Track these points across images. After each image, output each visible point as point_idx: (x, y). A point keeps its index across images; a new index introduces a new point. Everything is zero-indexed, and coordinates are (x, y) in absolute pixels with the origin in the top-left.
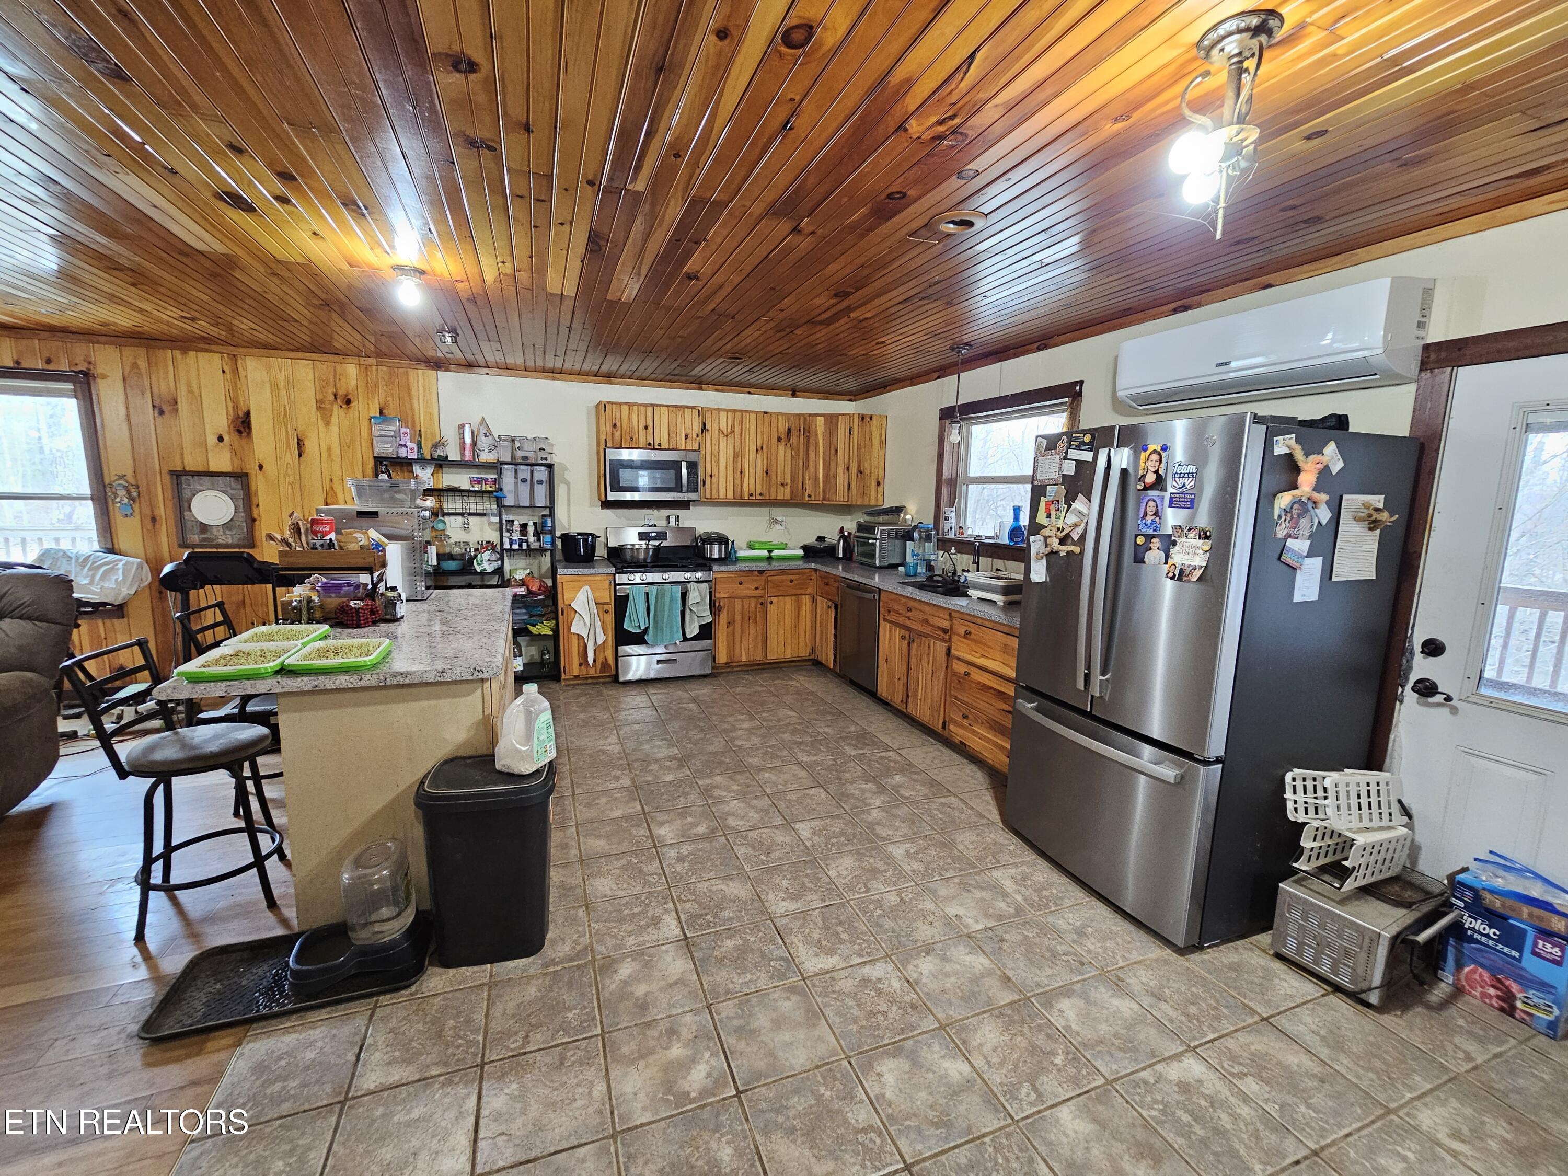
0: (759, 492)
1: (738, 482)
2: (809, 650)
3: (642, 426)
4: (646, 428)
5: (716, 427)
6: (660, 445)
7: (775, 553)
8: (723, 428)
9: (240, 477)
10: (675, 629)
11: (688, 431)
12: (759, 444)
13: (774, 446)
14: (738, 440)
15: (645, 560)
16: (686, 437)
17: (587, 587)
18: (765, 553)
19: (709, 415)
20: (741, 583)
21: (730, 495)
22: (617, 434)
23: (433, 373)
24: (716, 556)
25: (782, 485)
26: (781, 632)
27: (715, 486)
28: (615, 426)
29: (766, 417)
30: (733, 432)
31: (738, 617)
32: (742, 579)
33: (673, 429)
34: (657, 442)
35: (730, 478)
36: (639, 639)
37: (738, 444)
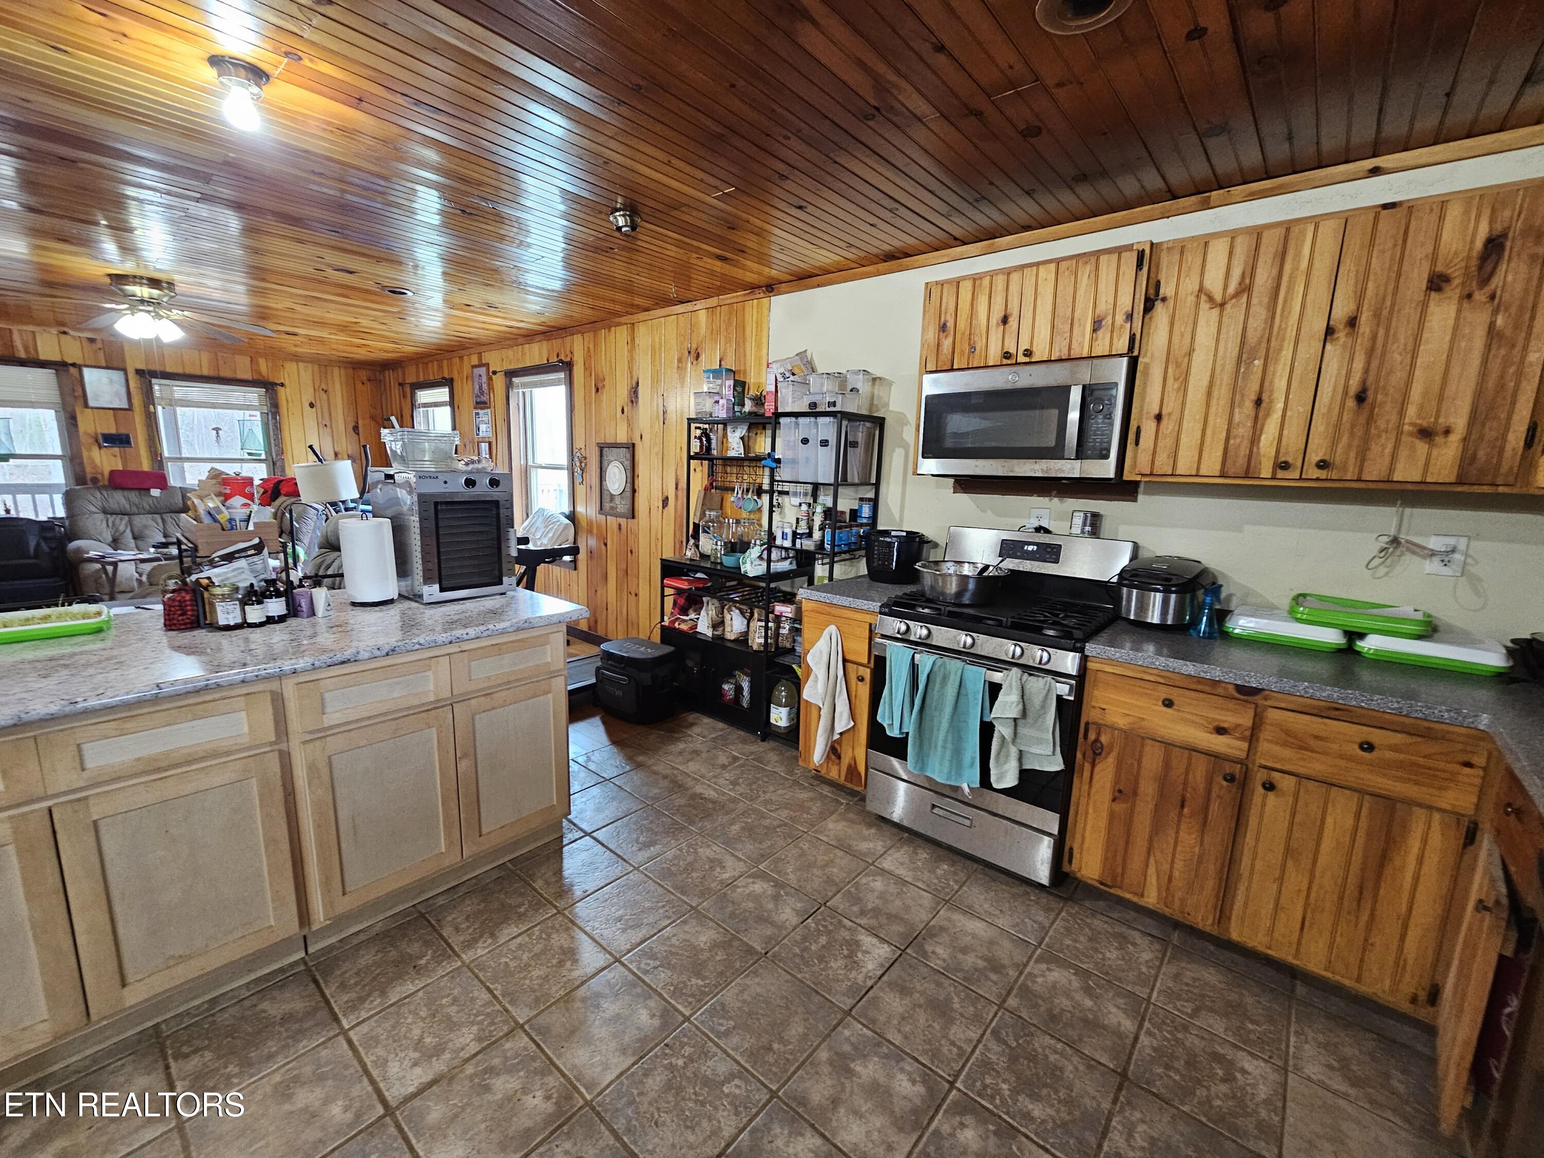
0: (1314, 457)
1: (1243, 432)
2: (1410, 984)
3: (997, 315)
4: (1005, 320)
5: (1190, 285)
6: (1028, 353)
7: (1371, 644)
8: (1214, 282)
9: (631, 447)
10: (967, 759)
11: (1102, 308)
12: (1342, 311)
13: (1409, 312)
14: (1259, 313)
15: (960, 594)
16: (1097, 325)
17: (832, 629)
18: (1332, 637)
19: (1165, 262)
20: (1168, 703)
21: (1211, 465)
22: (947, 343)
23: (765, 300)
24: (1154, 617)
25: (1426, 434)
26: (1296, 880)
27: (1166, 443)
28: (943, 328)
29: (1388, 224)
30: (1246, 288)
31: (1148, 789)
32: (1173, 694)
33: (1064, 310)
34: (1024, 345)
35: (1218, 422)
36: (898, 748)
37: (1257, 323)
